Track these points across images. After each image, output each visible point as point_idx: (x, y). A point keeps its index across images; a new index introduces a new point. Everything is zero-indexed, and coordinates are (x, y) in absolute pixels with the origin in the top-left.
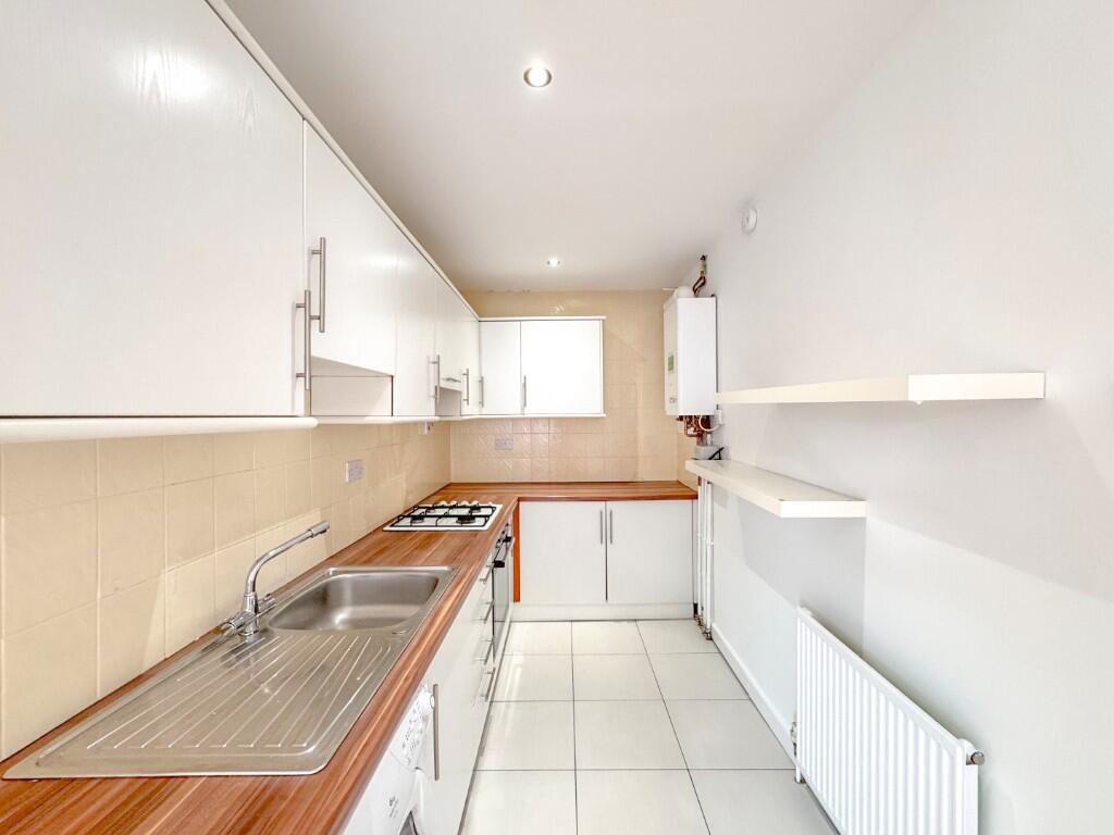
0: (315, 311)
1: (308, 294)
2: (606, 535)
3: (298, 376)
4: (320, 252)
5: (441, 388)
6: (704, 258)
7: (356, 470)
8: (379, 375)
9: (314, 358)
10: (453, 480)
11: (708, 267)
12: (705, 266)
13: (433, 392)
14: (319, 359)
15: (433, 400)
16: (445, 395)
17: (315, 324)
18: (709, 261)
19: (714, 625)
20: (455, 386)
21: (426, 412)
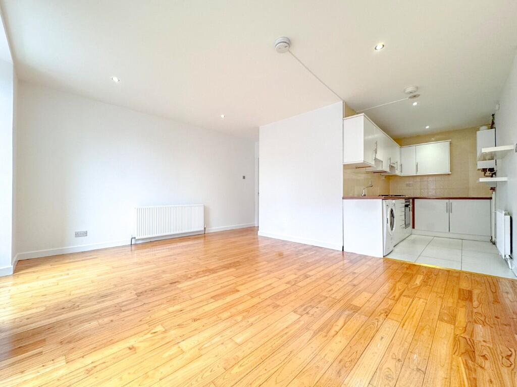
2: (449, 211)
6: (493, 115)
8: (381, 161)
12: (494, 118)
13: (389, 165)
14: (376, 158)
16: (392, 167)
17: (376, 153)
18: (495, 116)
20: (394, 165)
21: (388, 169)
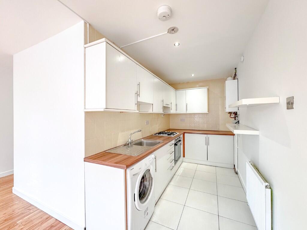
0: (138, 94)
1: (137, 91)
2: (207, 143)
3: (136, 104)
4: (139, 84)
5: (164, 106)
7: (148, 123)
8: (150, 104)
9: (139, 101)
10: (171, 128)
11: (237, 71)
12: (236, 71)
13: (162, 107)
14: (139, 102)
15: (162, 109)
16: (165, 108)
17: (138, 96)
19: (238, 170)
20: (169, 106)
21: (161, 111)
